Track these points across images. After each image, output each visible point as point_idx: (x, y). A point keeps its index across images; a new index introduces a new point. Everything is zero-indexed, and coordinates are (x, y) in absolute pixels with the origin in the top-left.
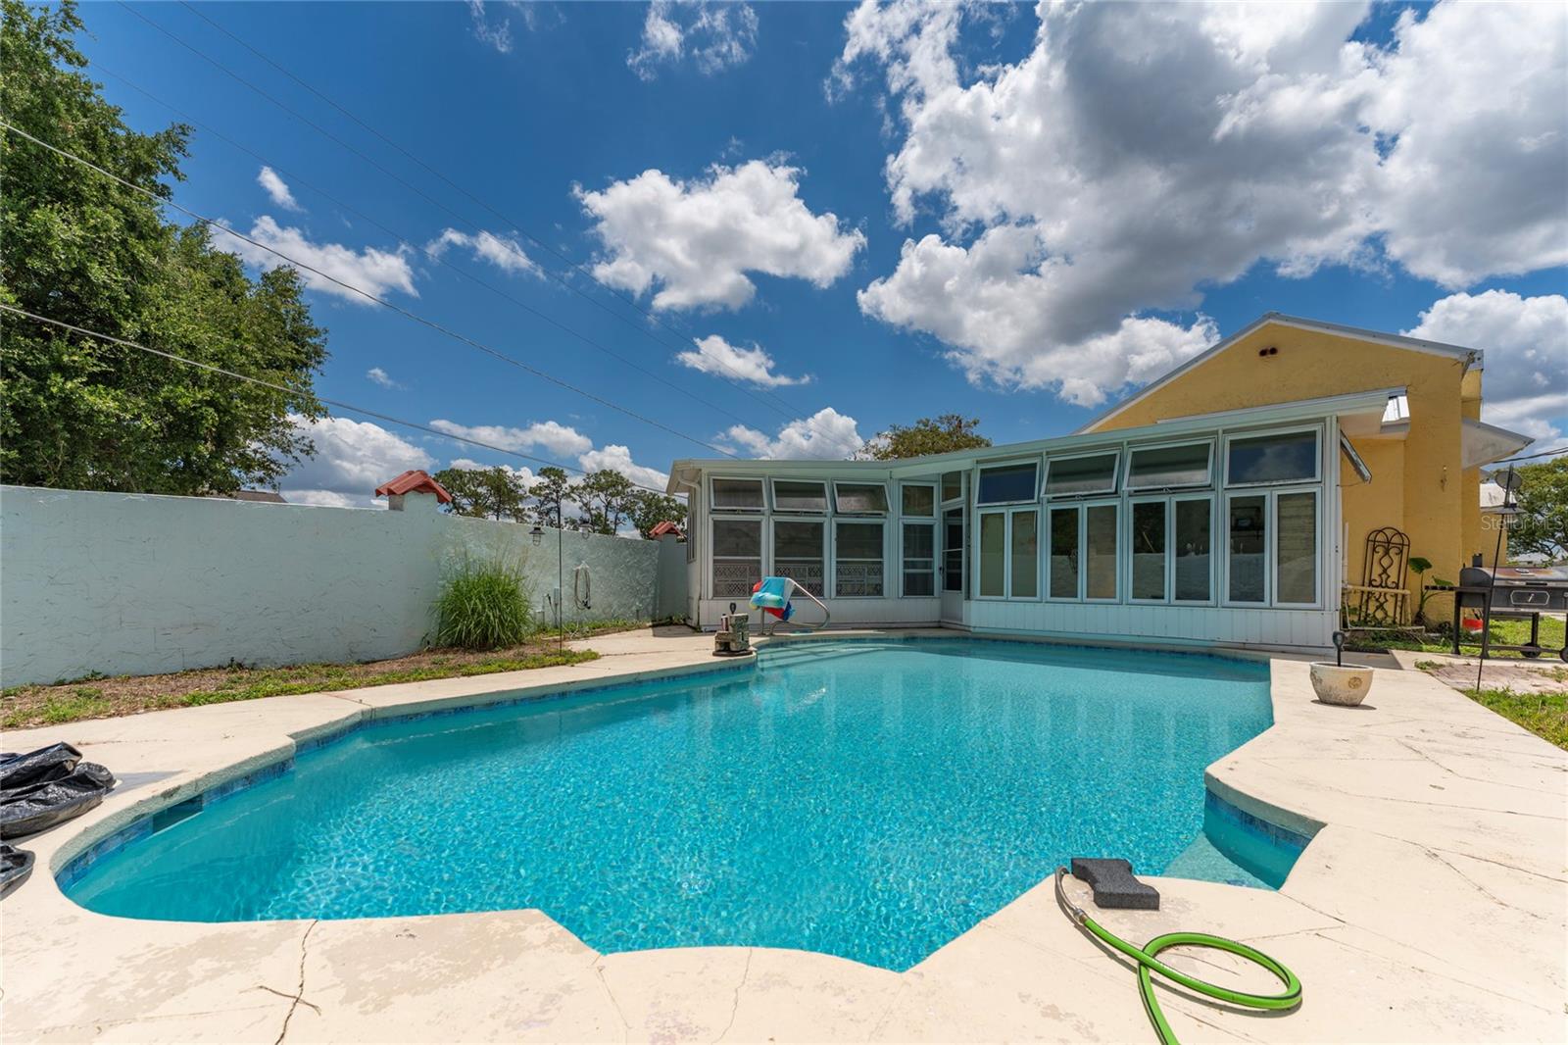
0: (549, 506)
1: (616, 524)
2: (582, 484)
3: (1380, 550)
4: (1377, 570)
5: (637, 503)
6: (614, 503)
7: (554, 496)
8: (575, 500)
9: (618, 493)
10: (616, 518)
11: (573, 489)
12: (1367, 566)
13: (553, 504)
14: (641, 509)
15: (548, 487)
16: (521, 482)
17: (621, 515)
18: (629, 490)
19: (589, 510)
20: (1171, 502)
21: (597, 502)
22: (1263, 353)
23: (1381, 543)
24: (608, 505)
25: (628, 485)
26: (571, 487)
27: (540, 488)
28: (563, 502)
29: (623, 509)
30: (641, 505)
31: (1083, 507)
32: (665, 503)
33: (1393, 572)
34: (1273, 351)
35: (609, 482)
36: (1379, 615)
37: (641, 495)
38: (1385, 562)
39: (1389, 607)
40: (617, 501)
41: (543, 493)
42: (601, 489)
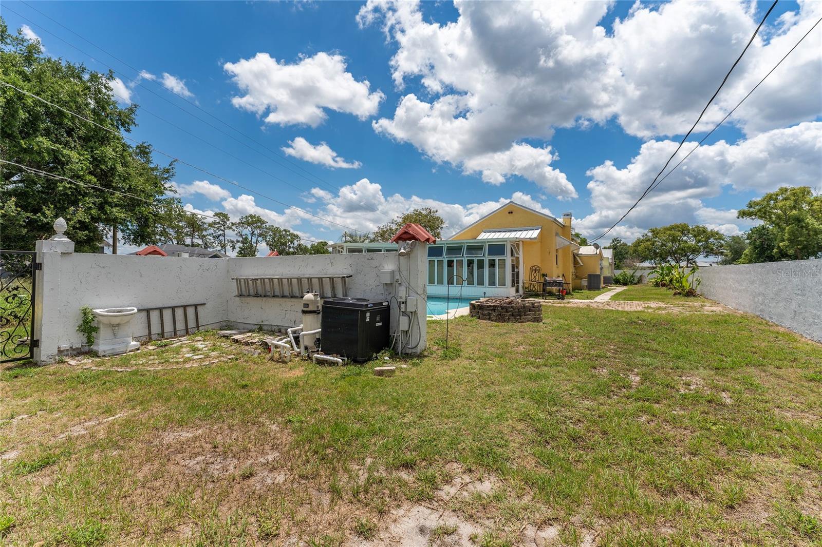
0: (219, 233)
1: (257, 244)
2: (238, 221)
3: (534, 272)
4: (533, 277)
5: (269, 232)
6: (256, 232)
7: (222, 228)
8: (234, 230)
9: (259, 227)
10: (257, 240)
11: (233, 224)
12: (531, 276)
13: (221, 232)
14: (270, 235)
15: (219, 223)
16: (205, 221)
17: (260, 239)
18: (264, 225)
19: (241, 235)
20: (476, 259)
21: (247, 231)
22: (509, 213)
23: (534, 269)
24: (252, 234)
25: (264, 222)
26: (232, 223)
27: (214, 224)
28: (227, 231)
29: (260, 235)
30: (271, 233)
31: (455, 260)
32: (284, 233)
33: (537, 277)
34: (512, 213)
35: (254, 222)
36: (534, 289)
37: (271, 228)
38: (535, 275)
39: (536, 287)
40: (257, 232)
41: (216, 226)
42: (249, 224)
